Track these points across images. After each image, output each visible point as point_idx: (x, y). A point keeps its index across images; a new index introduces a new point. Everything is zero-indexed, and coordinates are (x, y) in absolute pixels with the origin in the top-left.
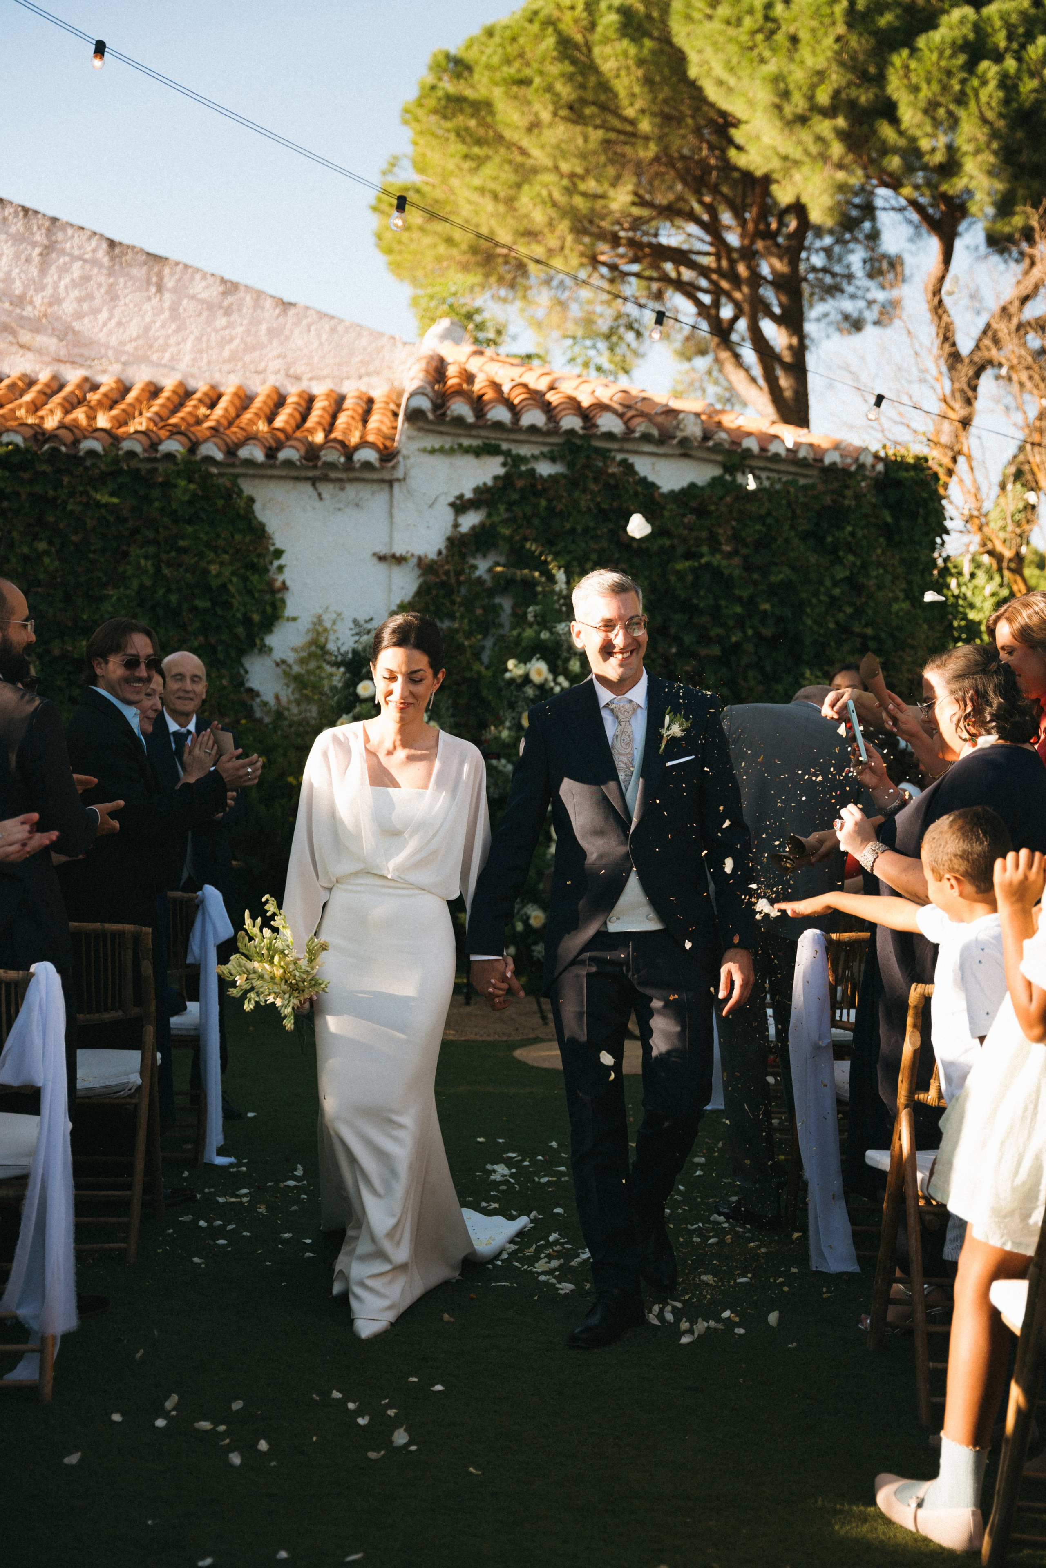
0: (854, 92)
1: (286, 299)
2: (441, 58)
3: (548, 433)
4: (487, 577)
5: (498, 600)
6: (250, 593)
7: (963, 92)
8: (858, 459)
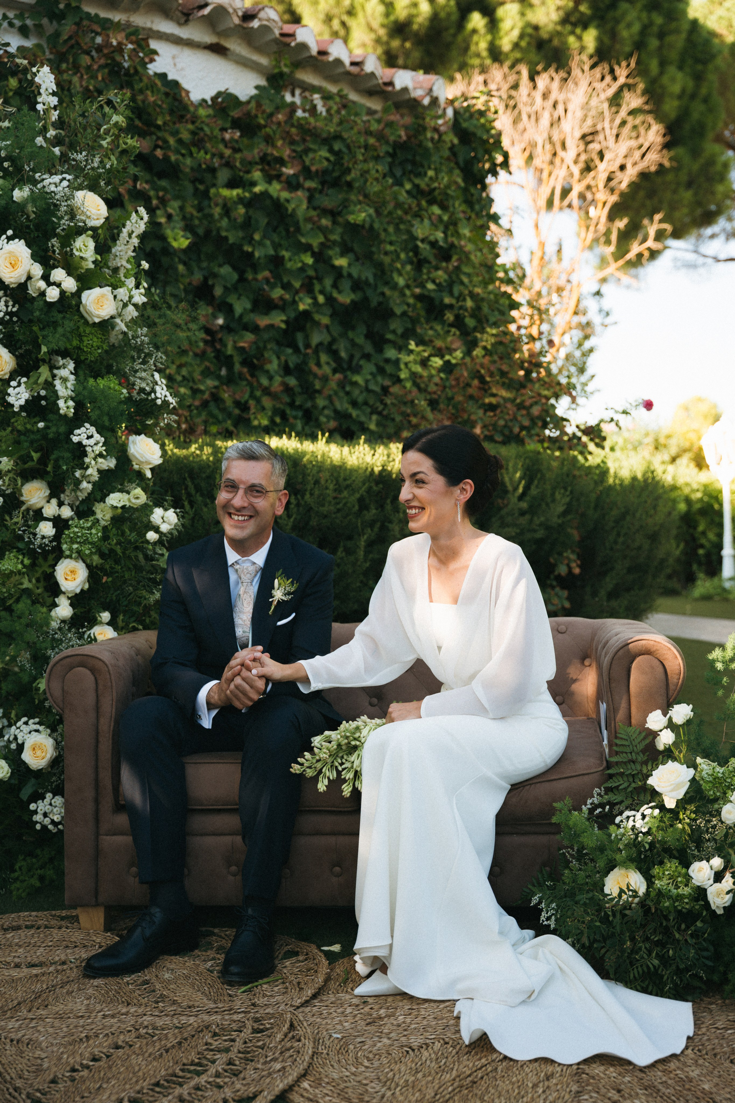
8: (431, 90)
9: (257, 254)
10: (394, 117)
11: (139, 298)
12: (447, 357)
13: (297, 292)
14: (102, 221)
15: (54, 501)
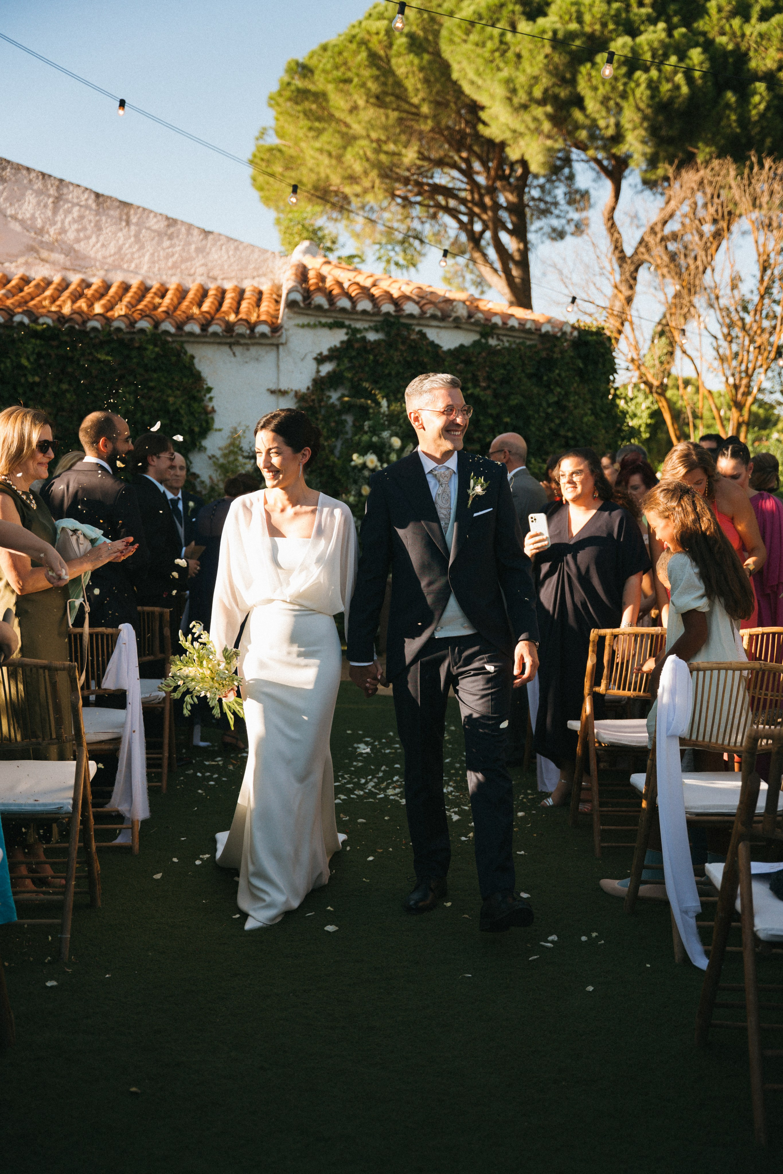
0: (557, 90)
1: (207, 229)
2: (293, 65)
3: (374, 314)
4: (337, 403)
5: (344, 417)
6: (192, 414)
7: (625, 91)
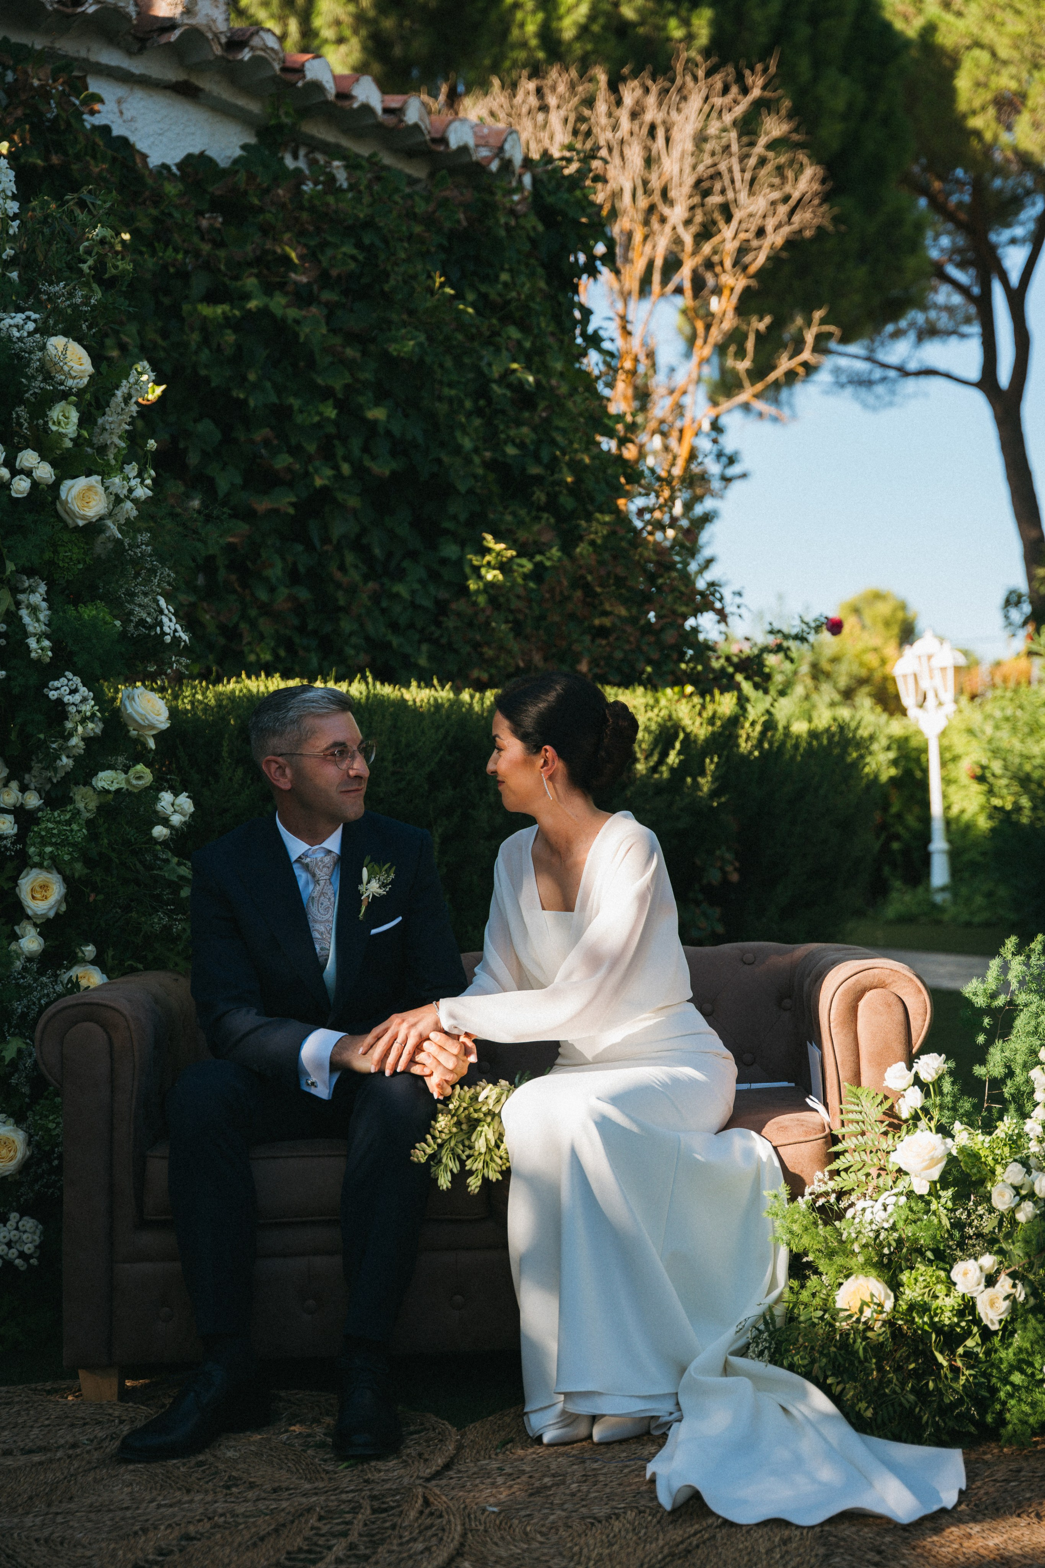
8: (501, 149)
9: (252, 403)
10: (450, 193)
11: (142, 493)
12: (538, 558)
13: (310, 459)
14: (86, 380)
15: (14, 785)
